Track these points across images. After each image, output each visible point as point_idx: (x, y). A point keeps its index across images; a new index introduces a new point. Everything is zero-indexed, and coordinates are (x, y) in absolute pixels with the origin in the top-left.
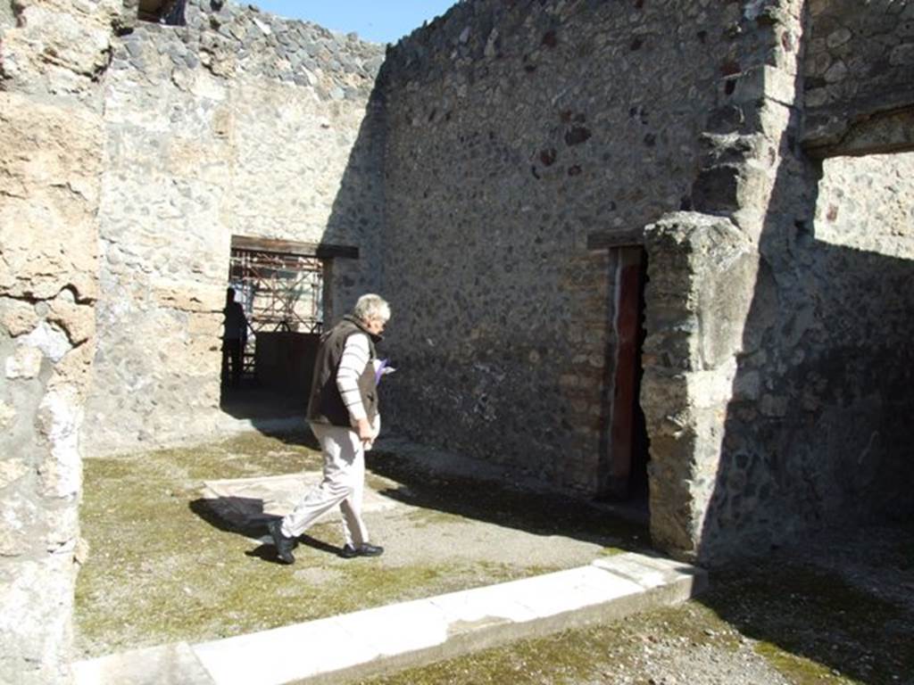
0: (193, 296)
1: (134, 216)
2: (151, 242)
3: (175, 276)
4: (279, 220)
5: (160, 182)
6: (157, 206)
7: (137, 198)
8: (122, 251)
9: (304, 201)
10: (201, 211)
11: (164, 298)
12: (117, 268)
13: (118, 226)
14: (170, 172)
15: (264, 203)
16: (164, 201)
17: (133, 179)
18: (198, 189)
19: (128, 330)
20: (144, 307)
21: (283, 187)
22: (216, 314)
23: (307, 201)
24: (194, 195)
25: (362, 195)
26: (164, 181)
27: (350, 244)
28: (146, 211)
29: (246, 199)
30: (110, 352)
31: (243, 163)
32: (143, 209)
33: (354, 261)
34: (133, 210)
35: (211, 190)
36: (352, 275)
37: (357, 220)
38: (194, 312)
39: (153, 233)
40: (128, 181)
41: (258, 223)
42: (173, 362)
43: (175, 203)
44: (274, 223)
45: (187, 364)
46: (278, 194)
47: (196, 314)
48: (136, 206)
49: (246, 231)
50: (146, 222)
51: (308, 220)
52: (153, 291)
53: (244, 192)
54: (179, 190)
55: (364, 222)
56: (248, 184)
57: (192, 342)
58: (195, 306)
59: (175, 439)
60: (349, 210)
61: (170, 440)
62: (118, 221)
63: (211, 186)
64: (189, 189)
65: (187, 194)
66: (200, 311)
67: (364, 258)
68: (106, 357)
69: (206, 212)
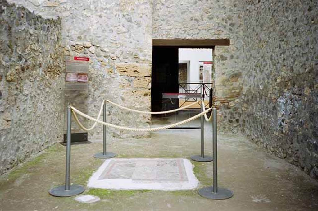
0: (135, 70)
1: (106, 34)
2: (114, 45)
3: (126, 61)
4: (183, 29)
5: (117, 16)
6: (116, 28)
7: (107, 25)
8: (102, 51)
9: (197, 18)
10: (137, 28)
11: (122, 71)
12: (101, 59)
13: (99, 39)
14: (121, 11)
15: (175, 21)
16: (119, 25)
17: (105, 17)
18: (135, 18)
19: (106, 87)
20: (113, 76)
21: (185, 12)
22: (146, 78)
23: (199, 18)
24: (133, 21)
25: (231, 11)
26: (119, 15)
27: (225, 38)
28: (112, 31)
29: (166, 21)
30: (99, 97)
31: (164, 3)
32: (110, 30)
33: (226, 47)
34: (106, 31)
35: (141, 17)
36: (225, 55)
37: (228, 24)
38: (136, 77)
39: (115, 41)
40: (103, 18)
41: (173, 32)
42: (127, 101)
43: (124, 26)
44: (181, 31)
45: (134, 102)
46: (183, 16)
47: (137, 78)
48: (107, 29)
49: (166, 37)
50: (111, 36)
51: (199, 28)
52: (116, 68)
53: (165, 18)
54: (126, 19)
55: (233, 25)
56: (167, 13)
57: (136, 92)
58: (136, 74)
59: (129, 137)
60: (223, 19)
61: (127, 137)
62: (100, 37)
63: (141, 15)
64: (131, 18)
65: (130, 21)
66: (139, 77)
67: (232, 45)
68: (97, 99)
69: (139, 28)
